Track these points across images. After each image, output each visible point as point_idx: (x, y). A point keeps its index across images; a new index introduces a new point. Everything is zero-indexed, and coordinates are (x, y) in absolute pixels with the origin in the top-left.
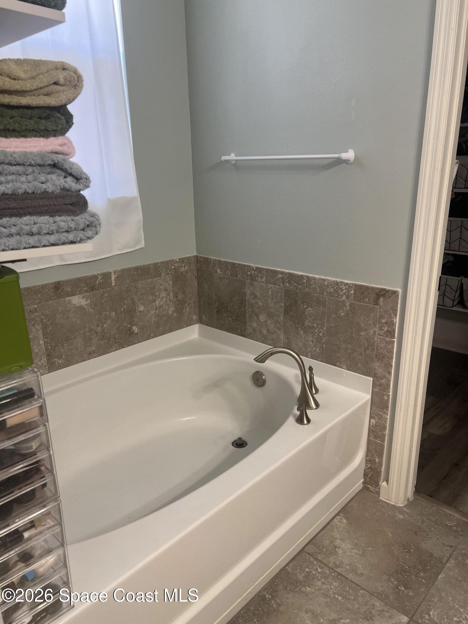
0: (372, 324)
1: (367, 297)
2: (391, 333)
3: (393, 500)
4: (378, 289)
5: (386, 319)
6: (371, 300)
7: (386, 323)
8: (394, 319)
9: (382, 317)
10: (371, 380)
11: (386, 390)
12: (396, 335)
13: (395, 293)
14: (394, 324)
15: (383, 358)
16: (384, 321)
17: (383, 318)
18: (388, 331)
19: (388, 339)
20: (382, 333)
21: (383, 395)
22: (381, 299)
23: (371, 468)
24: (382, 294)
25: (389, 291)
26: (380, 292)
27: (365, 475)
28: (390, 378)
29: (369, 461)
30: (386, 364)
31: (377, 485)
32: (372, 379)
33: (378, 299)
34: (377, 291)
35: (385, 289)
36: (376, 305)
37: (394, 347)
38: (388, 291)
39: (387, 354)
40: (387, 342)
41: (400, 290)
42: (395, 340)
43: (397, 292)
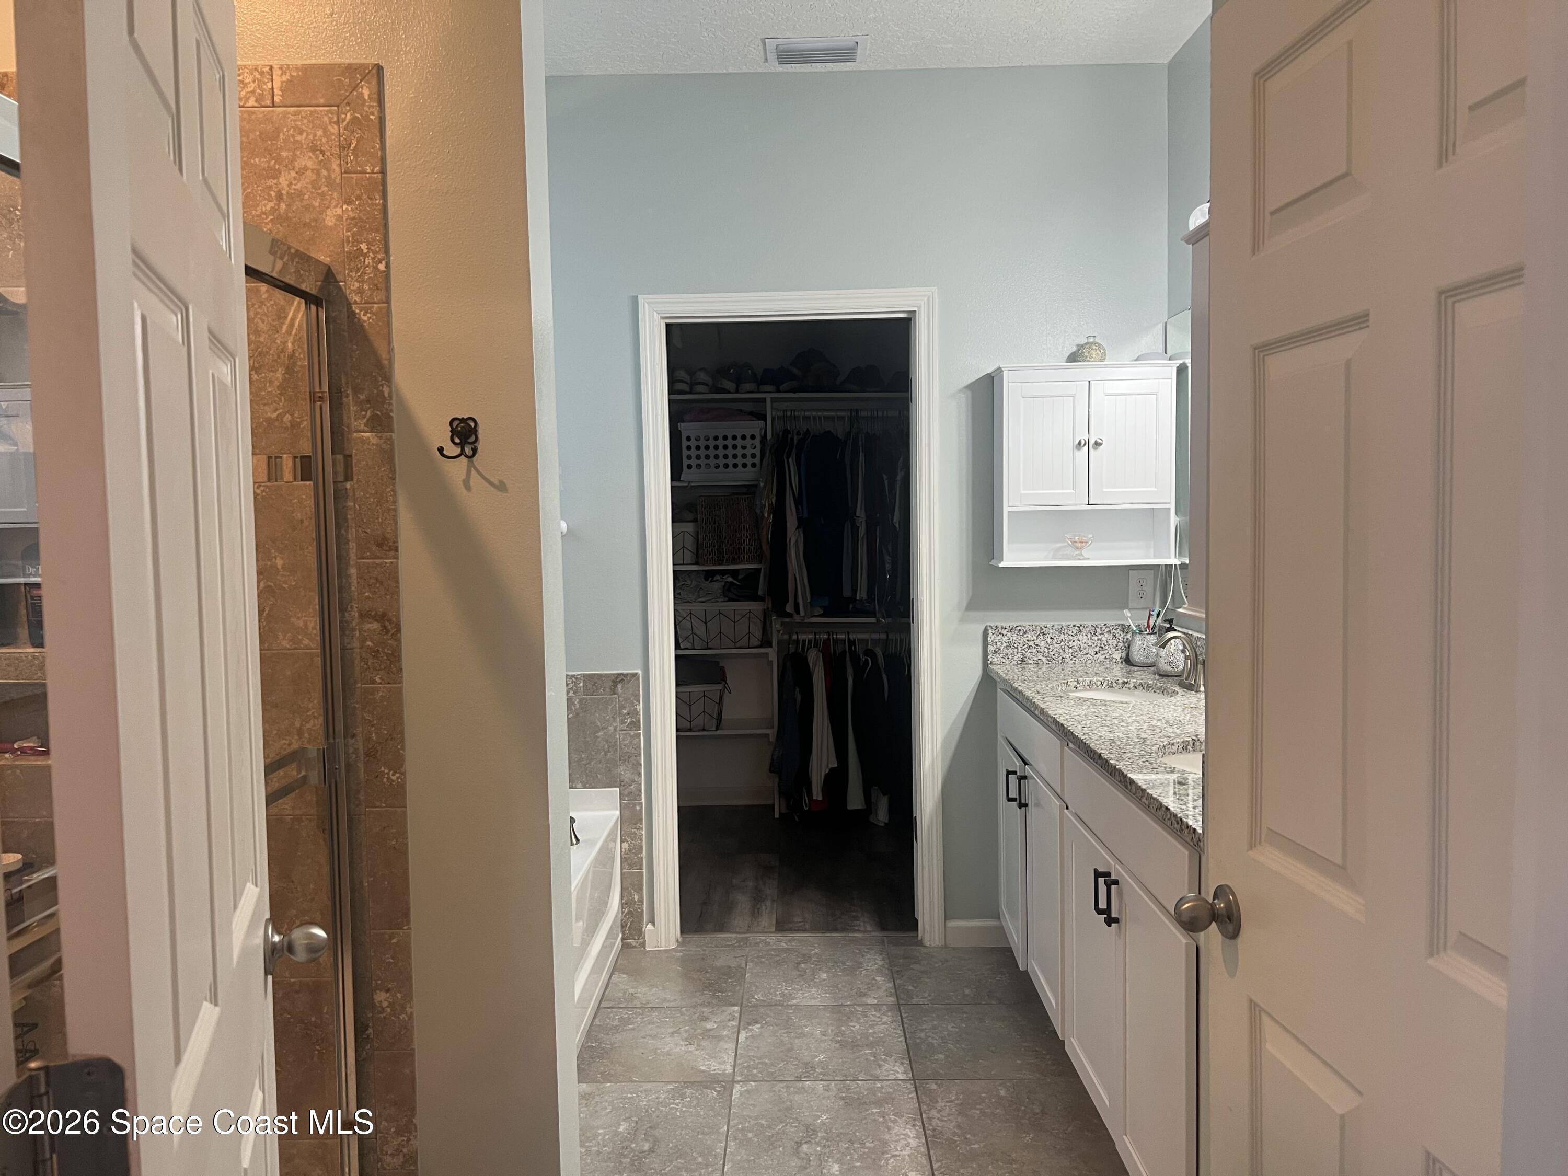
0: (612, 719)
1: (601, 687)
2: (635, 725)
3: (663, 944)
4: (614, 674)
5: (627, 709)
6: (608, 690)
7: (628, 714)
8: (638, 707)
9: (622, 707)
10: (616, 791)
11: (637, 798)
12: (642, 726)
13: (635, 675)
14: (638, 713)
15: (629, 757)
16: (625, 712)
17: (624, 708)
18: (632, 722)
19: (632, 733)
20: (624, 726)
21: (635, 805)
22: (619, 686)
23: (629, 912)
24: (619, 679)
25: (627, 674)
26: (616, 678)
27: (623, 927)
28: (641, 780)
29: (626, 904)
30: (633, 764)
31: (640, 933)
32: (618, 789)
33: (616, 686)
34: (613, 678)
35: (622, 674)
36: (614, 694)
37: (640, 740)
38: (625, 675)
39: (633, 751)
40: (632, 737)
41: (640, 672)
42: (641, 731)
43: (637, 674)
